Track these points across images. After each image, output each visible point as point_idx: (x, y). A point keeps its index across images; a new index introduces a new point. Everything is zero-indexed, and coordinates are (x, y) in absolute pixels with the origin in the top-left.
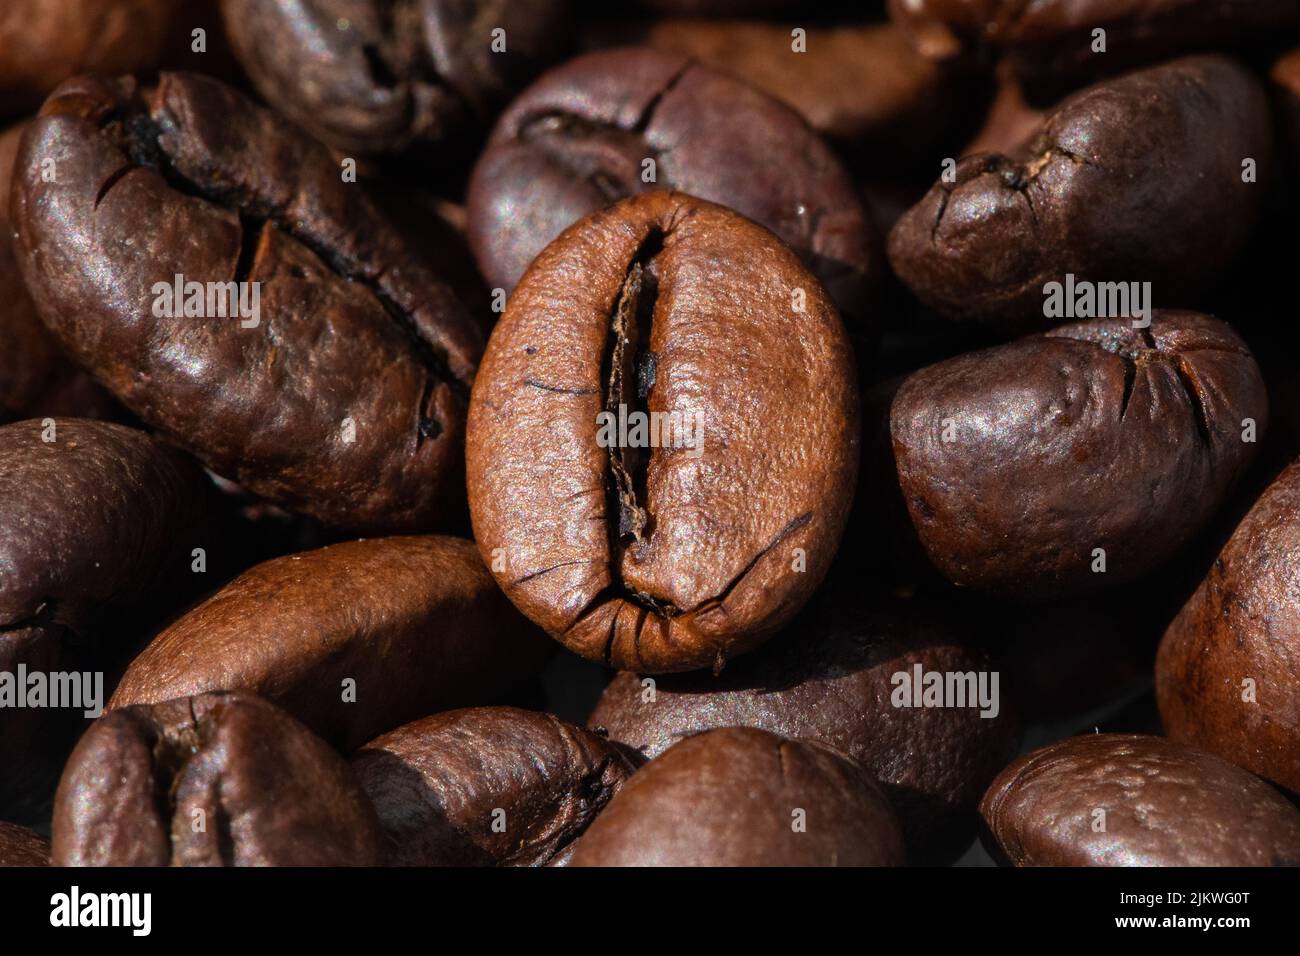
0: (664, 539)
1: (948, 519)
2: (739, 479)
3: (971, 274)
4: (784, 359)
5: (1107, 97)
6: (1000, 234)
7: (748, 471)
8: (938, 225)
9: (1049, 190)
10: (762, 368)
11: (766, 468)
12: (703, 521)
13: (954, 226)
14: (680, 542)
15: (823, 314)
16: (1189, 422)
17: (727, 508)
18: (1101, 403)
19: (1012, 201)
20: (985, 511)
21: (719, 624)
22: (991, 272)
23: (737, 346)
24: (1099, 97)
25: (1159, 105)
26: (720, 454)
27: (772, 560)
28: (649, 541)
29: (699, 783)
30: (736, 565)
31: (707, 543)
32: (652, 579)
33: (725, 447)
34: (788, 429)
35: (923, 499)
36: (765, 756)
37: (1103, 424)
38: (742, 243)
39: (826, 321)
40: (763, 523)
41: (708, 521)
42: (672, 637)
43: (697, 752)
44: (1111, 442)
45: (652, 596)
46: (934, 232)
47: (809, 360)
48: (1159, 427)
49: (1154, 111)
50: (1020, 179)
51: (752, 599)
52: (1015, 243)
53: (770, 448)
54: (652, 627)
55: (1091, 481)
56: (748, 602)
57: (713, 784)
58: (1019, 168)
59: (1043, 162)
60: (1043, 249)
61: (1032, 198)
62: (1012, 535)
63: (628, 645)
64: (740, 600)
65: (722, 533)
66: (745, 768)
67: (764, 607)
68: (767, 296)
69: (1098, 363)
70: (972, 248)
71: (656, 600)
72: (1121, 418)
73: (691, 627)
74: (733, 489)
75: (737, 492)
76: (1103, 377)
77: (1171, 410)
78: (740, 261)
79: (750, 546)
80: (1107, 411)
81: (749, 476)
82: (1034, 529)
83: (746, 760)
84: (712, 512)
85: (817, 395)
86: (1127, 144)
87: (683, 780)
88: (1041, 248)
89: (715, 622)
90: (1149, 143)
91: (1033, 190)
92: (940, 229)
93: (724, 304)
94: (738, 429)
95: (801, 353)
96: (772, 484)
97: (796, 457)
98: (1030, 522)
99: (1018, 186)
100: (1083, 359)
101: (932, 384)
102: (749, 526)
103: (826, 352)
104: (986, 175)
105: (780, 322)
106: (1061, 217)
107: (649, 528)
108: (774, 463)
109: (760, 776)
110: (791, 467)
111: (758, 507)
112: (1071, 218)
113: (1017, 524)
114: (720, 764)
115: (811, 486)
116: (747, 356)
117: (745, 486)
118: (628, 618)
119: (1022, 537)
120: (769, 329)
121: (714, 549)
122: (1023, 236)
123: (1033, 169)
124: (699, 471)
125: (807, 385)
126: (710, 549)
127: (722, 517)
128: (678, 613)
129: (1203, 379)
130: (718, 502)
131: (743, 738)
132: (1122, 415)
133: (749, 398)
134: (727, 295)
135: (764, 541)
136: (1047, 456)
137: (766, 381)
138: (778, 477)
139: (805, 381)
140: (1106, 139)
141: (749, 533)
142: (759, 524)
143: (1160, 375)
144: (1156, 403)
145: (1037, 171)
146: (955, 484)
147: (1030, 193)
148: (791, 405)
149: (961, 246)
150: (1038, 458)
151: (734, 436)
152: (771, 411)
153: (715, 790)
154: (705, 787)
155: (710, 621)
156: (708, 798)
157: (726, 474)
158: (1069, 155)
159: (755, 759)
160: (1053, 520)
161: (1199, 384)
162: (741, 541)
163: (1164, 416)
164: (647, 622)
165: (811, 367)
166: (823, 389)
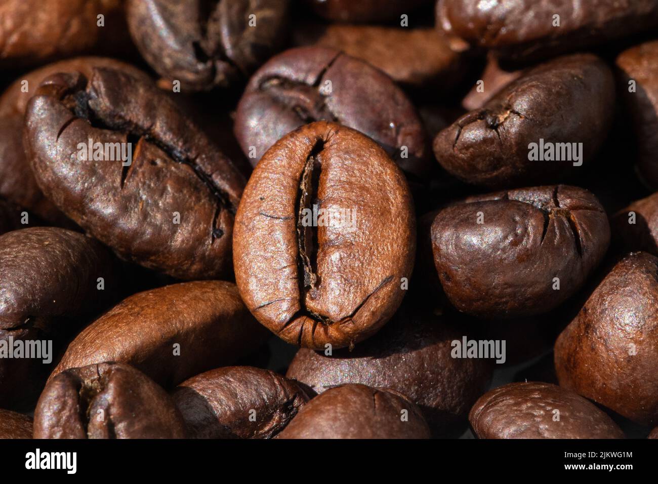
0: (325, 288)
1: (457, 283)
2: (359, 260)
3: (471, 166)
4: (380, 202)
5: (537, 87)
6: (485, 150)
7: (364, 256)
8: (456, 143)
9: (508, 130)
10: (369, 207)
11: (372, 254)
12: (343, 280)
13: (463, 144)
14: (332, 290)
15: (398, 180)
16: (573, 245)
17: (354, 274)
18: (532, 235)
19: (491, 134)
20: (475, 282)
21: (351, 328)
22: (480, 166)
23: (358, 196)
24: (533, 86)
25: (561, 90)
26: (351, 248)
27: (376, 298)
28: (318, 289)
29: (336, 412)
30: (359, 301)
31: (345, 290)
32: (319, 307)
33: (353, 244)
34: (382, 236)
35: (446, 273)
36: (367, 400)
37: (532, 246)
38: (360, 147)
39: (399, 184)
40: (371, 281)
41: (345, 280)
42: (329, 334)
43: (336, 397)
44: (536, 255)
45: (319, 315)
46: (454, 146)
47: (392, 203)
48: (558, 248)
49: (558, 94)
50: (495, 122)
51: (366, 316)
52: (491, 154)
53: (374, 245)
54: (320, 330)
55: (525, 272)
56: (365, 318)
57: (342, 413)
58: (495, 116)
59: (506, 116)
60: (504, 157)
61: (500, 134)
62: (487, 293)
63: (309, 338)
64: (361, 317)
65: (351, 285)
66: (358, 406)
67: (372, 320)
68: (372, 172)
69: (532, 216)
70: (471, 155)
71: (322, 317)
72: (541, 244)
73: (337, 329)
74: (356, 265)
75: (358, 266)
76: (534, 224)
77: (564, 241)
78: (359, 156)
79: (365, 292)
80: (535, 240)
81: (364, 258)
82: (497, 291)
83: (358, 402)
84: (347, 276)
85: (396, 219)
86: (546, 110)
87: (328, 410)
88: (503, 156)
89: (349, 328)
90: (556, 109)
91: (500, 129)
92: (456, 145)
93: (352, 176)
94: (359, 236)
95: (388, 199)
96: (375, 262)
97: (386, 249)
98: (495, 288)
99: (494, 127)
100: (525, 213)
101: (454, 218)
102: (364, 282)
103: (399, 199)
104: (479, 121)
105: (378, 184)
106: (513, 143)
107: (318, 283)
108: (376, 251)
109: (365, 410)
110: (383, 254)
111: (368, 273)
112: (517, 144)
113: (490, 289)
114: (346, 403)
115: (393, 263)
116: (363, 201)
117: (363, 264)
118: (309, 325)
119: (491, 295)
120: (373, 188)
121: (348, 294)
122: (495, 151)
123: (502, 119)
124: (341, 255)
125: (391, 214)
126: (346, 293)
127: (352, 277)
128: (331, 323)
129: (581, 225)
130: (350, 271)
131: (357, 390)
132: (542, 242)
133: (364, 221)
134: (353, 172)
135: (371, 289)
136: (505, 259)
137: (372, 213)
138: (377, 259)
139: (390, 213)
140: (536, 108)
141: (364, 285)
142: (369, 281)
143: (561, 223)
144: (558, 237)
145: (503, 120)
146: (462, 268)
147: (499, 130)
148: (384, 224)
149: (466, 154)
150: (501, 260)
151: (357, 239)
152: (374, 228)
153: (343, 416)
154: (339, 415)
155: (347, 327)
156: (340, 420)
157: (353, 258)
158: (518, 114)
159: (363, 401)
160: (506, 288)
161: (579, 227)
162: (360, 289)
163: (561, 243)
164: (318, 327)
165: (393, 206)
166: (398, 217)
